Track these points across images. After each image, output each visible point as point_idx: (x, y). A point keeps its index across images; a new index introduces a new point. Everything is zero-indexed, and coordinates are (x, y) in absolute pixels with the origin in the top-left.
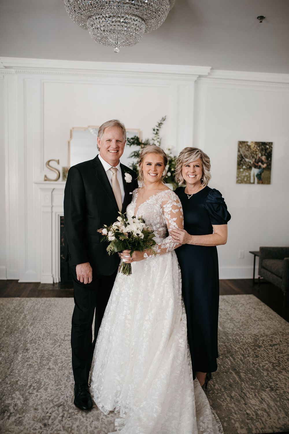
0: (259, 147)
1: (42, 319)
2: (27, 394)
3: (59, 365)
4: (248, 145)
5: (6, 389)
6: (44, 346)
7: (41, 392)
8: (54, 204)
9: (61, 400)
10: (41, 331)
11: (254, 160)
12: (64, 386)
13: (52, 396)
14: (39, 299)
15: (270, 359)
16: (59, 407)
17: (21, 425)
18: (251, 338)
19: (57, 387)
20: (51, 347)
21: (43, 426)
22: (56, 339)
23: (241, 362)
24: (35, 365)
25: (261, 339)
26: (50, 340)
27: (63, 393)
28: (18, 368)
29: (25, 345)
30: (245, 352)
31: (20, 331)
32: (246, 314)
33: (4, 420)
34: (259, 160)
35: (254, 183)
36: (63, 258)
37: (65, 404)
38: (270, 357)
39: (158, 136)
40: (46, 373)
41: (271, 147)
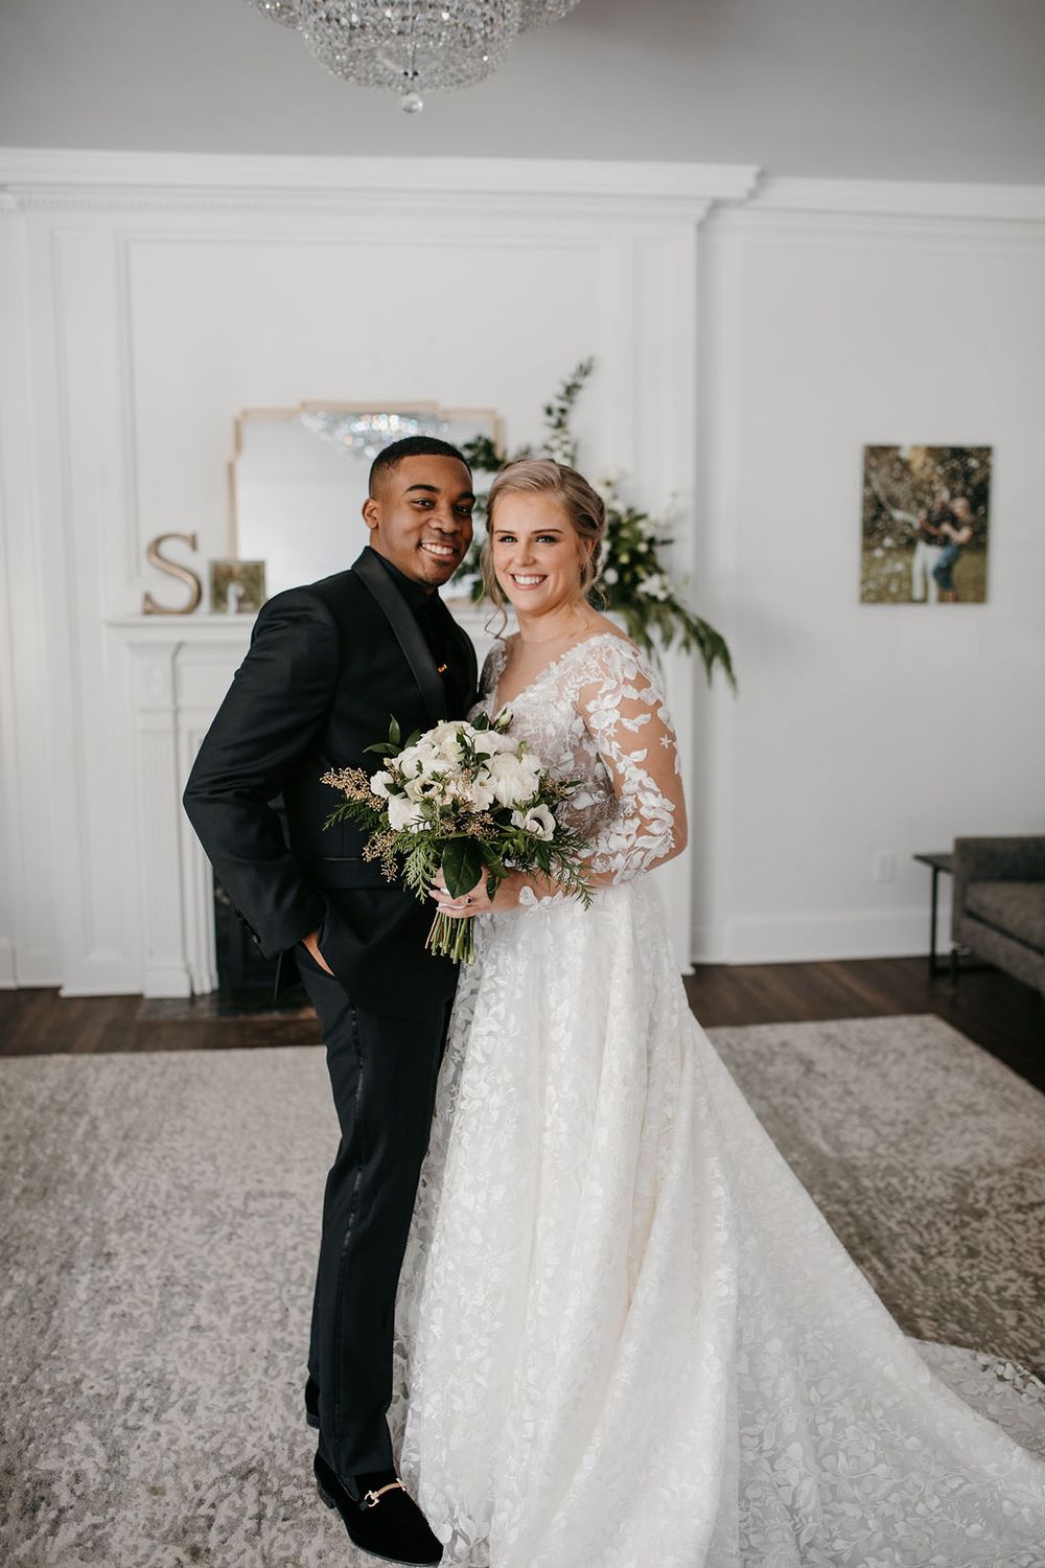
0: (942, 463)
1: (159, 1135)
2: (118, 1431)
3: (234, 1310)
4: (899, 459)
5: (35, 1413)
6: (170, 1241)
7: (169, 1422)
8: (183, 701)
9: (249, 1451)
10: (159, 1182)
11: (923, 514)
12: (255, 1394)
13: (213, 1434)
14: (141, 1059)
15: (1022, 1259)
16: (244, 1478)
17: (103, 1556)
18: (944, 1182)
19: (231, 1401)
20: (200, 1243)
21: (185, 1558)
22: (216, 1213)
23: (915, 1278)
24: (141, 1315)
25: (982, 1183)
26: (192, 1216)
27: (255, 1424)
28: (81, 1328)
29: (99, 1236)
30: (926, 1235)
31: (79, 1184)
32: (914, 1090)
33: (35, 1537)
34: (940, 514)
35: (924, 600)
36: (225, 900)
37: (266, 1468)
38: (1020, 1255)
39: (567, 433)
40: (185, 1345)
41: (985, 465)
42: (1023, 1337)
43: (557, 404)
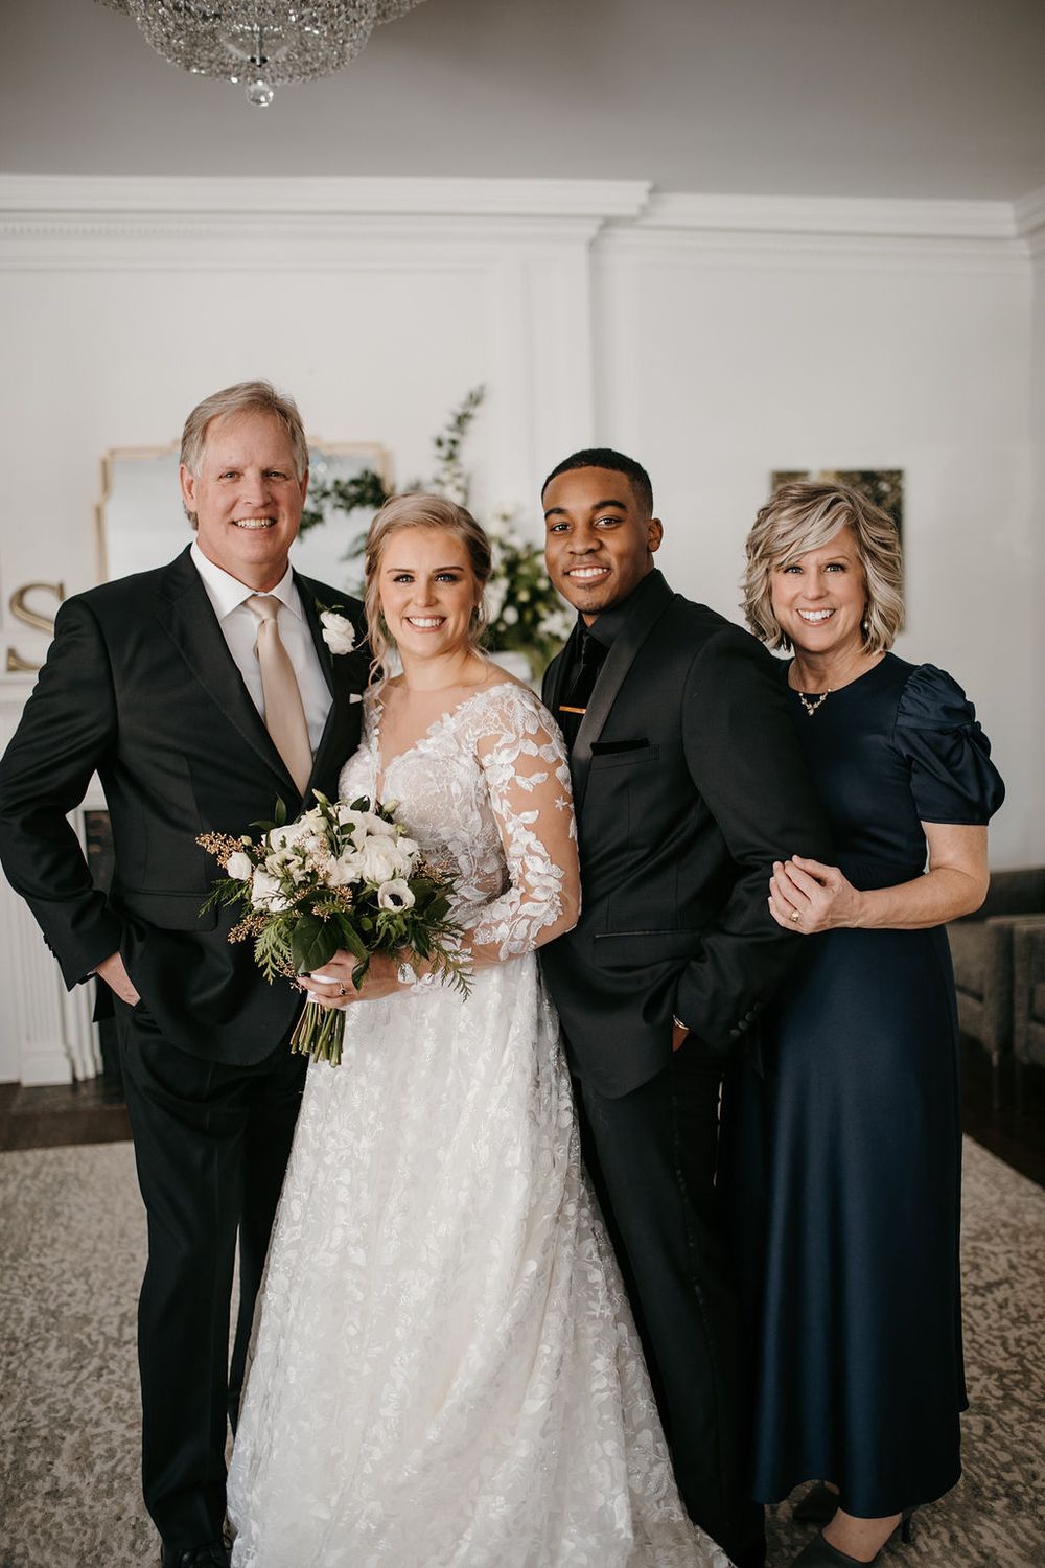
1: (27, 1249)
3: (99, 1467)
6: (30, 1382)
10: (22, 1307)
15: (984, 1352)
20: (64, 1382)
22: (86, 1342)
26: (59, 1347)
38: (982, 1347)
39: (460, 465)
40: (38, 1516)
41: (897, 489)
42: (993, 1450)
43: (448, 435)
